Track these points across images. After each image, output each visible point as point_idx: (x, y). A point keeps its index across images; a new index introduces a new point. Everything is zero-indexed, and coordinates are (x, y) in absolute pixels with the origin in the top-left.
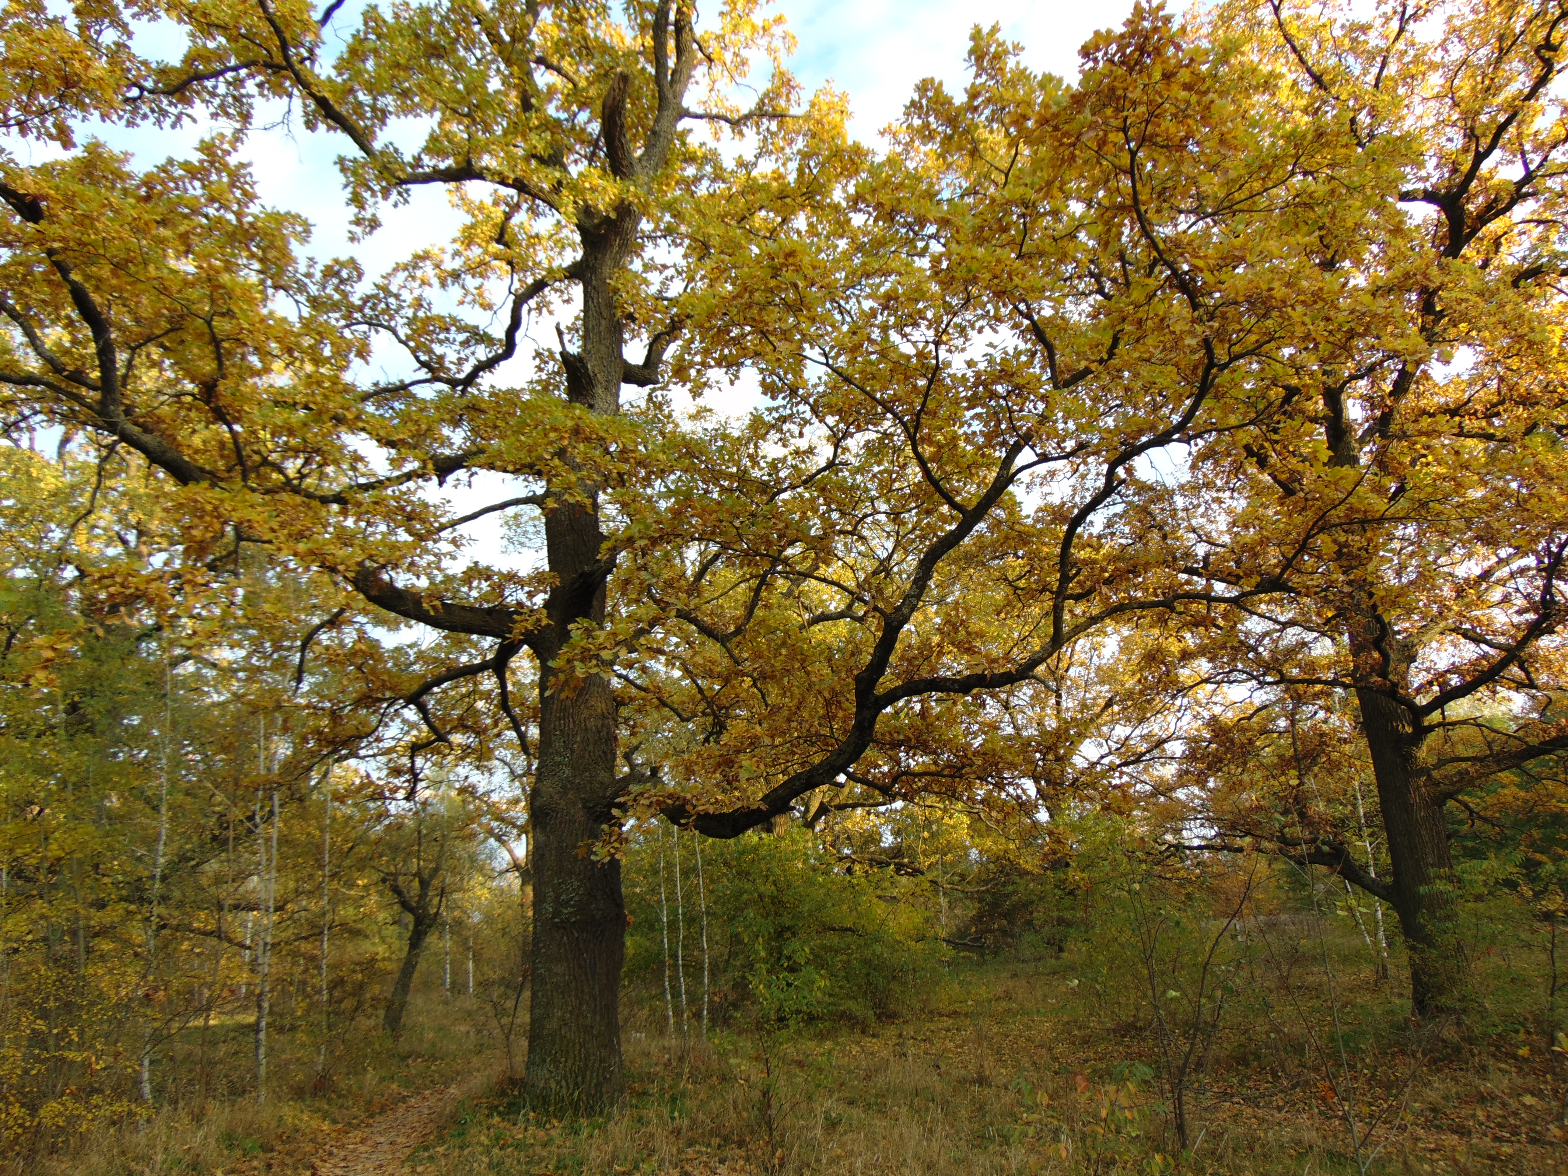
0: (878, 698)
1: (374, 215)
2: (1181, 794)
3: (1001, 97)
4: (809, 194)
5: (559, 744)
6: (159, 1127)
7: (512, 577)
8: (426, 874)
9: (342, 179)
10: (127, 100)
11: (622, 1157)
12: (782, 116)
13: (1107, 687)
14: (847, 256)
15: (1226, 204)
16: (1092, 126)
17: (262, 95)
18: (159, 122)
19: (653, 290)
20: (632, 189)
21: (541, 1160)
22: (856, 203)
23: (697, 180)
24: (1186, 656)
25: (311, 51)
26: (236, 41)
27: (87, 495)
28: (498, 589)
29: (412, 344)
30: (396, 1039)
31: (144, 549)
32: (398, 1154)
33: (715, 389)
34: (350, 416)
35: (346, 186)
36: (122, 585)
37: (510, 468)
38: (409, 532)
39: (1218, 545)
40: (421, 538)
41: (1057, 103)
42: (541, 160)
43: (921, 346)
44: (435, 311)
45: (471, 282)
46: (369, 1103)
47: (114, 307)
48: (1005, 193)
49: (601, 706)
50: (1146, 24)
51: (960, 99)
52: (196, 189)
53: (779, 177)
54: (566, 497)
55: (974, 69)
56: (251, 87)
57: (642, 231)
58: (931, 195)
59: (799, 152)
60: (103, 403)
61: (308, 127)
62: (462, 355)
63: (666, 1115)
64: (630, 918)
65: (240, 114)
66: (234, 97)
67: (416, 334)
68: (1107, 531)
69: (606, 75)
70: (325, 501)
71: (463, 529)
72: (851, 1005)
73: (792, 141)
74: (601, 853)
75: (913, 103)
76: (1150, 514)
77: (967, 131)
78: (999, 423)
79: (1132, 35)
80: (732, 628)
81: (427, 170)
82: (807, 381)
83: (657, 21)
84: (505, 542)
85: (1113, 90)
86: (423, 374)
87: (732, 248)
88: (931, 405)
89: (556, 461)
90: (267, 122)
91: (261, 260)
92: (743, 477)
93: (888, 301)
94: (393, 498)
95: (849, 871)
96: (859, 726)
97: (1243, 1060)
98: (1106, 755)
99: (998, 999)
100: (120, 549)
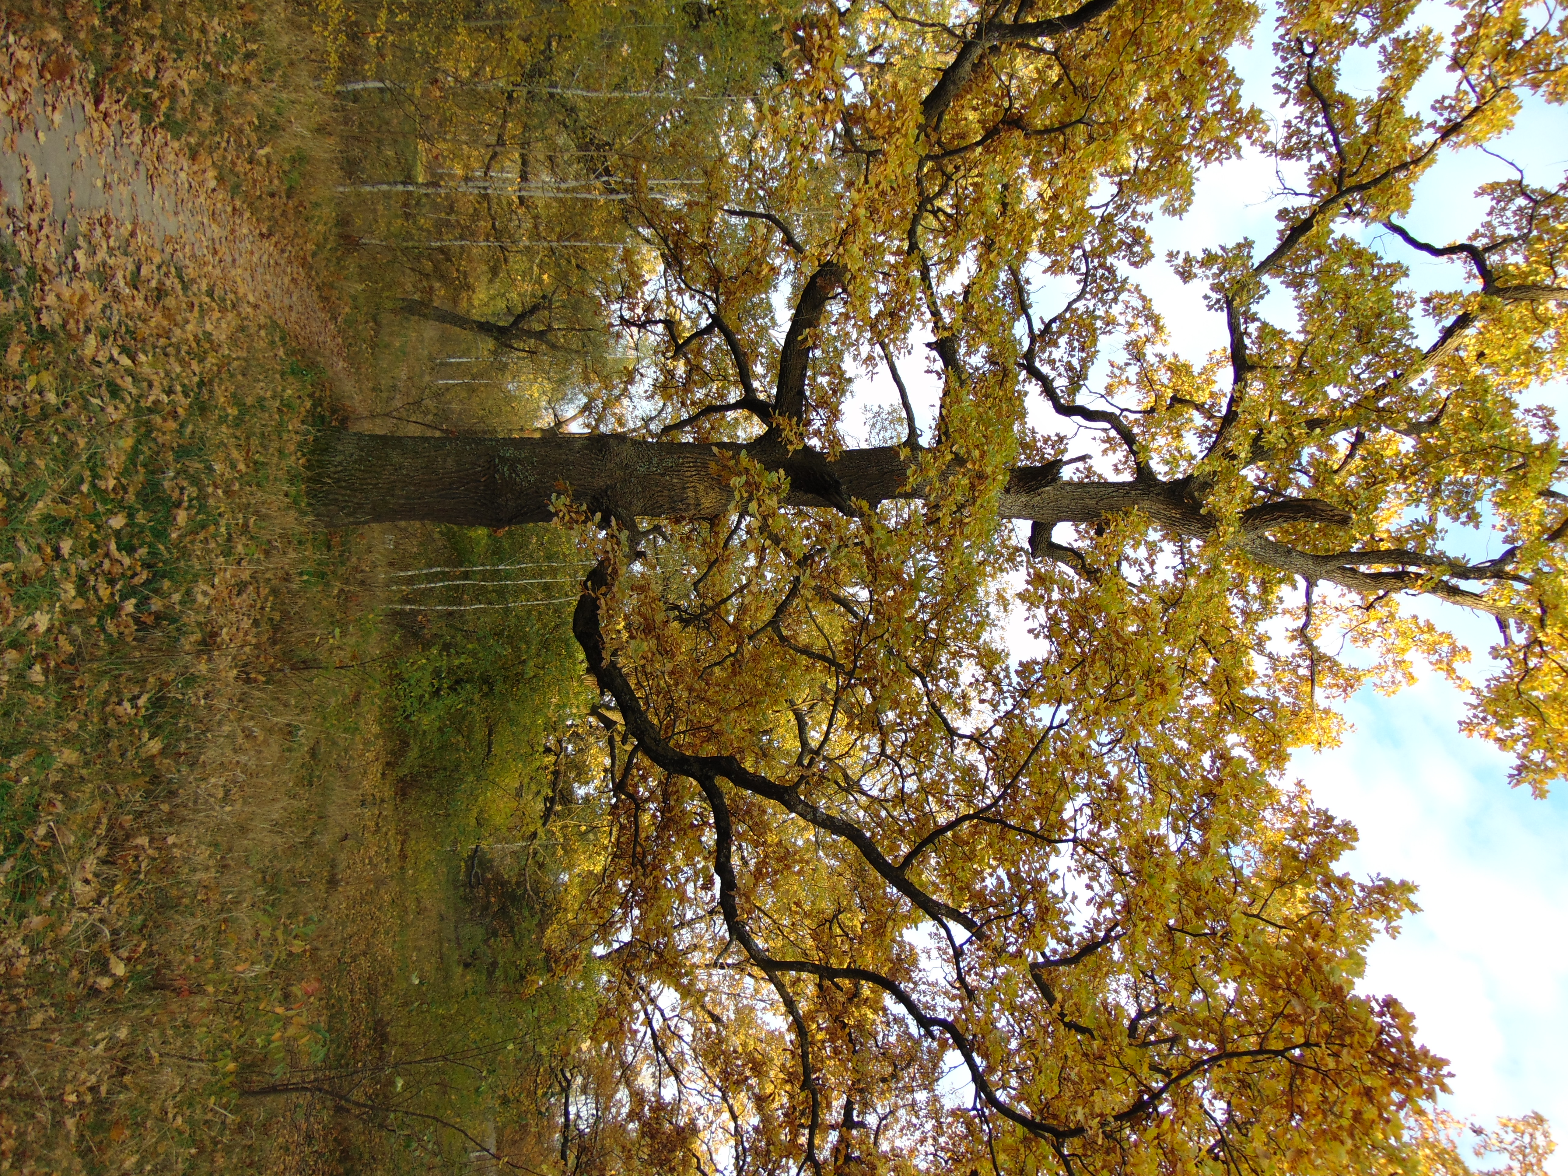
0: (711, 779)
1: (1195, 276)
2: (622, 1094)
3: (1341, 912)
4: (1231, 709)
5: (669, 462)
6: (314, 96)
7: (835, 414)
8: (550, 337)
9: (1230, 245)
10: (1299, 41)
11: (263, 524)
12: (1313, 681)
13: (733, 1017)
14: (1171, 750)
15: (1235, 1154)
16: (1308, 1010)
17: (1312, 168)
18: (1279, 72)
19: (1129, 552)
20: (1232, 529)
21: (265, 448)
22: (1221, 757)
23: (1244, 596)
24: (761, 1101)
25: (1358, 214)
26: (1364, 143)
27: (917, 18)
28: (823, 403)
29: (1068, 315)
30: (394, 311)
31: (866, 70)
32: (279, 313)
33: (1026, 614)
34: (992, 256)
35: (1223, 248)
36: (820, 47)
37: (944, 412)
38: (880, 314)
39: (876, 1138)
40: (873, 326)
41: (1332, 971)
42: (1257, 438)
43: (1072, 824)
44: (1102, 338)
45: (1132, 372)
46: (332, 287)
47: (1094, 34)
48: (1236, 915)
49: (708, 502)
50: (1424, 1071)
51: (1337, 868)
52: (1212, 106)
53: (1249, 678)
54: (913, 467)
55: (1370, 884)
56: (1319, 157)
57: (1189, 540)
58: (1232, 836)
59: (1277, 699)
60: (1002, 26)
61: (1280, 212)
62: (1058, 364)
63: (304, 567)
64: (501, 533)
65: (1292, 148)
66: (1308, 142)
67: (1078, 320)
68: (891, 1018)
69: (1347, 502)
70: (911, 234)
71: (883, 367)
72: (413, 753)
73: (1288, 692)
74: (559, 503)
75: (1330, 819)
76: (908, 1065)
77: (1303, 874)
78: (995, 906)
79: (1412, 1055)
80: (785, 632)
81: (1243, 327)
82: (1038, 707)
83: (1407, 553)
84: (876, 409)
85: (1350, 1032)
86: (1038, 326)
87: (1171, 631)
88: (1012, 835)
89: (949, 457)
90: (1284, 174)
91: (1148, 170)
92: (940, 643)
93: (1116, 791)
94: (913, 299)
95: (548, 750)
96: (684, 759)
97: (346, 1155)
98: (663, 1015)
99: (418, 900)
100: (867, 49)
